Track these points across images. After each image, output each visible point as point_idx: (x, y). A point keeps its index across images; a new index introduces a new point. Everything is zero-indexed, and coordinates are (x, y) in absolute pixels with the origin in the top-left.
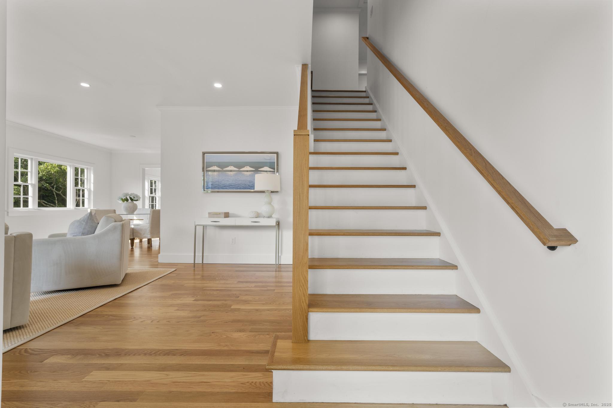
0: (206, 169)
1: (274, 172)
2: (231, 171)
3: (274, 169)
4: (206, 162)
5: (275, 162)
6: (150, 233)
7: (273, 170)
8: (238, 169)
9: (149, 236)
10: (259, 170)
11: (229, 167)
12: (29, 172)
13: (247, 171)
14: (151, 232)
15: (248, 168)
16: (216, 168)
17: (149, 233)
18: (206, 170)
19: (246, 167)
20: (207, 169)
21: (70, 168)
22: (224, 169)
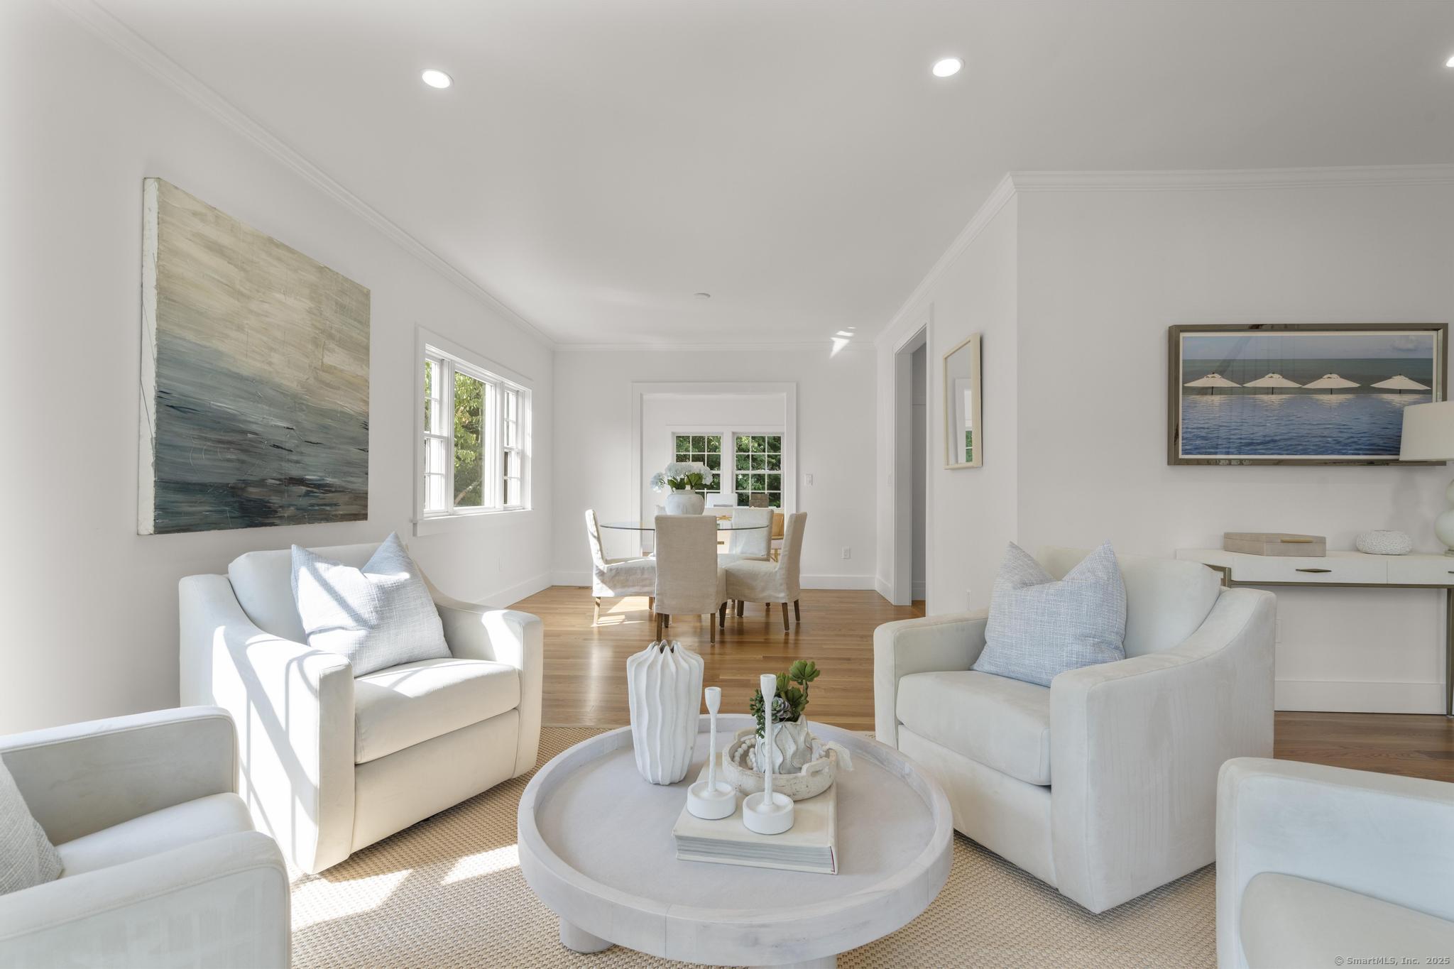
0: (1183, 383)
1: (1430, 392)
2: (1272, 391)
3: (1428, 382)
4: (1183, 360)
5: (1432, 360)
6: (784, 587)
7: (1429, 388)
8: (1297, 385)
9: (782, 595)
10: (1372, 386)
11: (1267, 377)
12: (436, 400)
13: (1331, 391)
14: (787, 584)
15: (1334, 381)
16: (1218, 381)
17: (781, 585)
18: (1184, 387)
19: (1325, 377)
20: (1186, 385)
21: (493, 392)
22: (1248, 385)
